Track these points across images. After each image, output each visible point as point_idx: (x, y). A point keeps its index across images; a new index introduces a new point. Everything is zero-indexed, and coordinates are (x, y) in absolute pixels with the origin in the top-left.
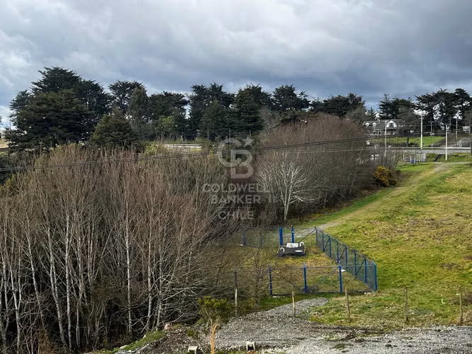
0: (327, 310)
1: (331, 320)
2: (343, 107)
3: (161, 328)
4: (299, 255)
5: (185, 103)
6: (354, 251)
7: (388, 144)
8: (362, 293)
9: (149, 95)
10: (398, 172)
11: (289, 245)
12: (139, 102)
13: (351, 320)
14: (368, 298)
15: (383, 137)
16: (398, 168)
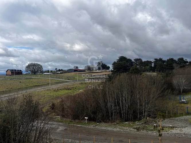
3: (146, 118)
5: (152, 63)
9: (143, 61)
11: (182, 100)
12: (141, 63)
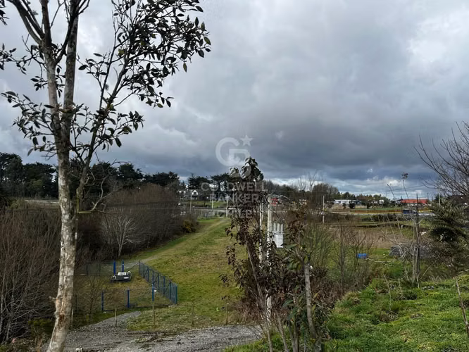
0: (140, 320)
1: (142, 327)
2: (165, 180)
3: (9, 342)
4: (126, 280)
5: (53, 171)
6: (164, 277)
7: (192, 205)
8: (167, 306)
9: (24, 163)
10: (198, 223)
11: (119, 274)
12: (15, 169)
13: (156, 327)
14: (171, 309)
15: (189, 201)
16: (197, 221)
